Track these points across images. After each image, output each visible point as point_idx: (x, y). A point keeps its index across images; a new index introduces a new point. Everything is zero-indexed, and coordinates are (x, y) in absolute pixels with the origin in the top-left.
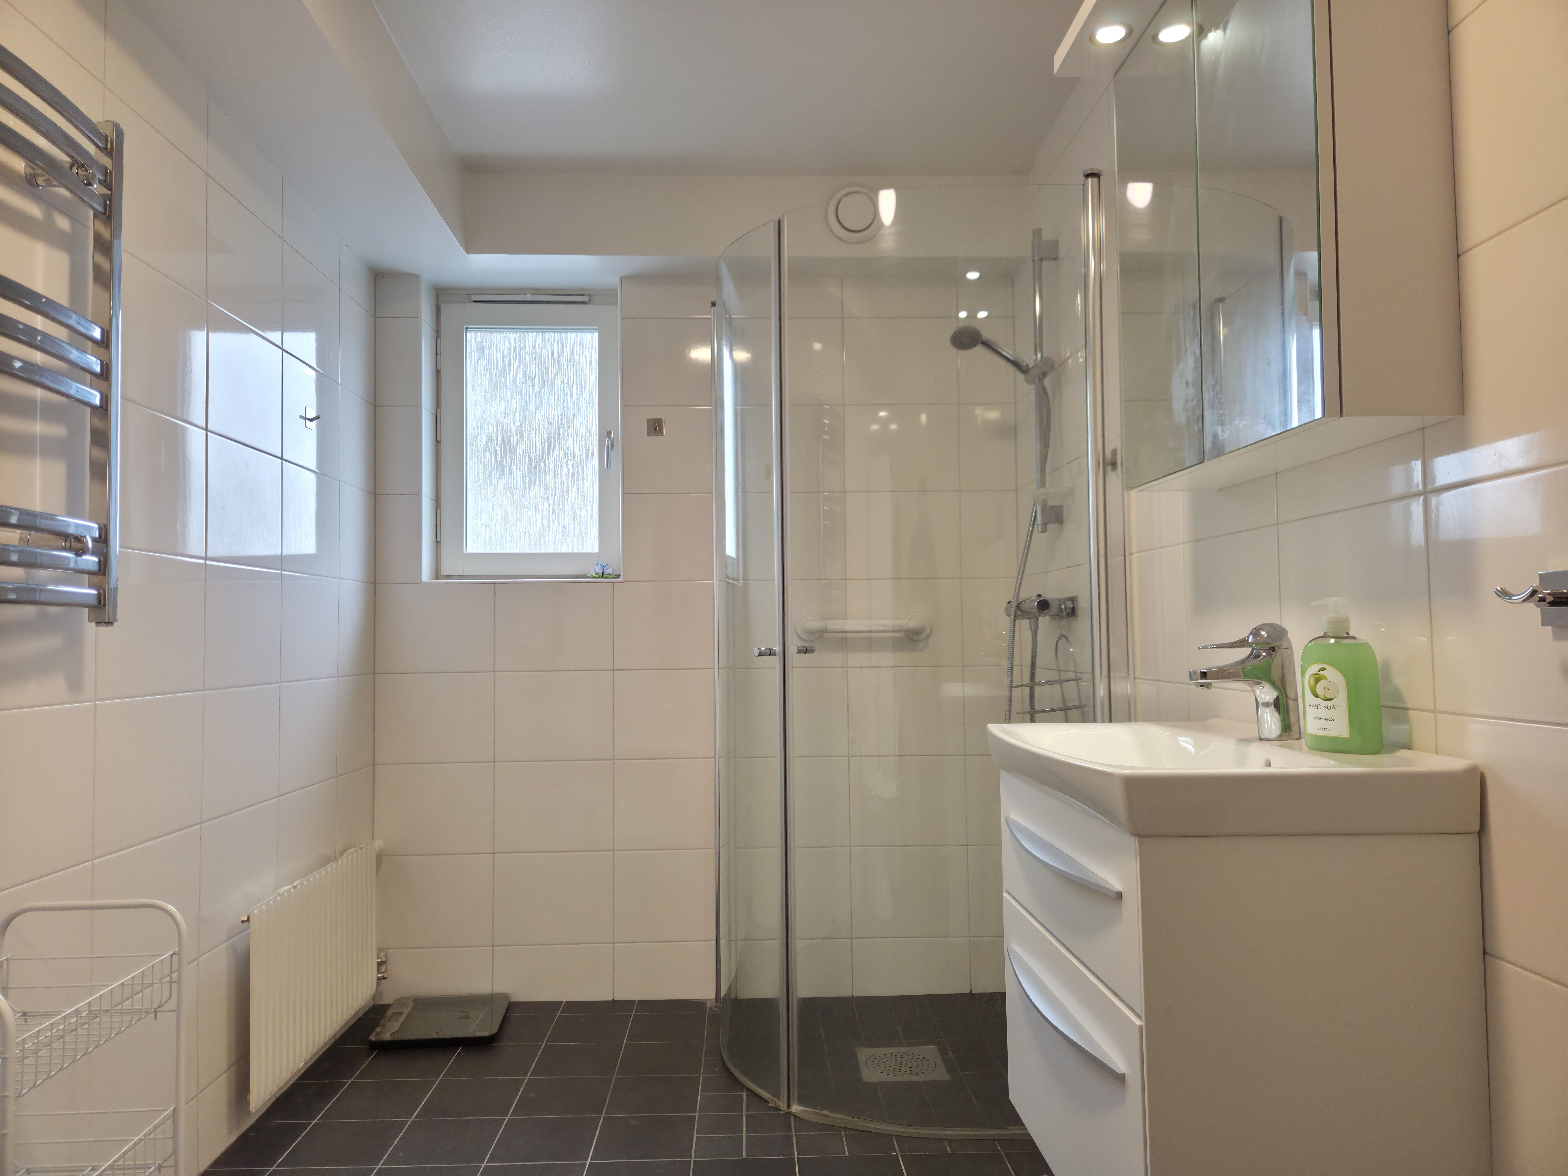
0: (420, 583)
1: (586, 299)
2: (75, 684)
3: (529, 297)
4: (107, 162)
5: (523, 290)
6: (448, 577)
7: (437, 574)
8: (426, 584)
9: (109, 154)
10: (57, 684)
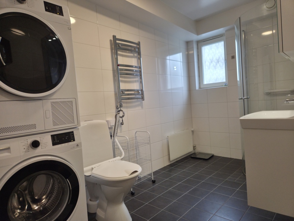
0: (196, 90)
1: (221, 36)
2: (142, 107)
3: (211, 38)
4: (138, 46)
5: (210, 38)
6: (202, 88)
7: (200, 88)
8: (197, 90)
9: (138, 45)
10: (140, 108)
